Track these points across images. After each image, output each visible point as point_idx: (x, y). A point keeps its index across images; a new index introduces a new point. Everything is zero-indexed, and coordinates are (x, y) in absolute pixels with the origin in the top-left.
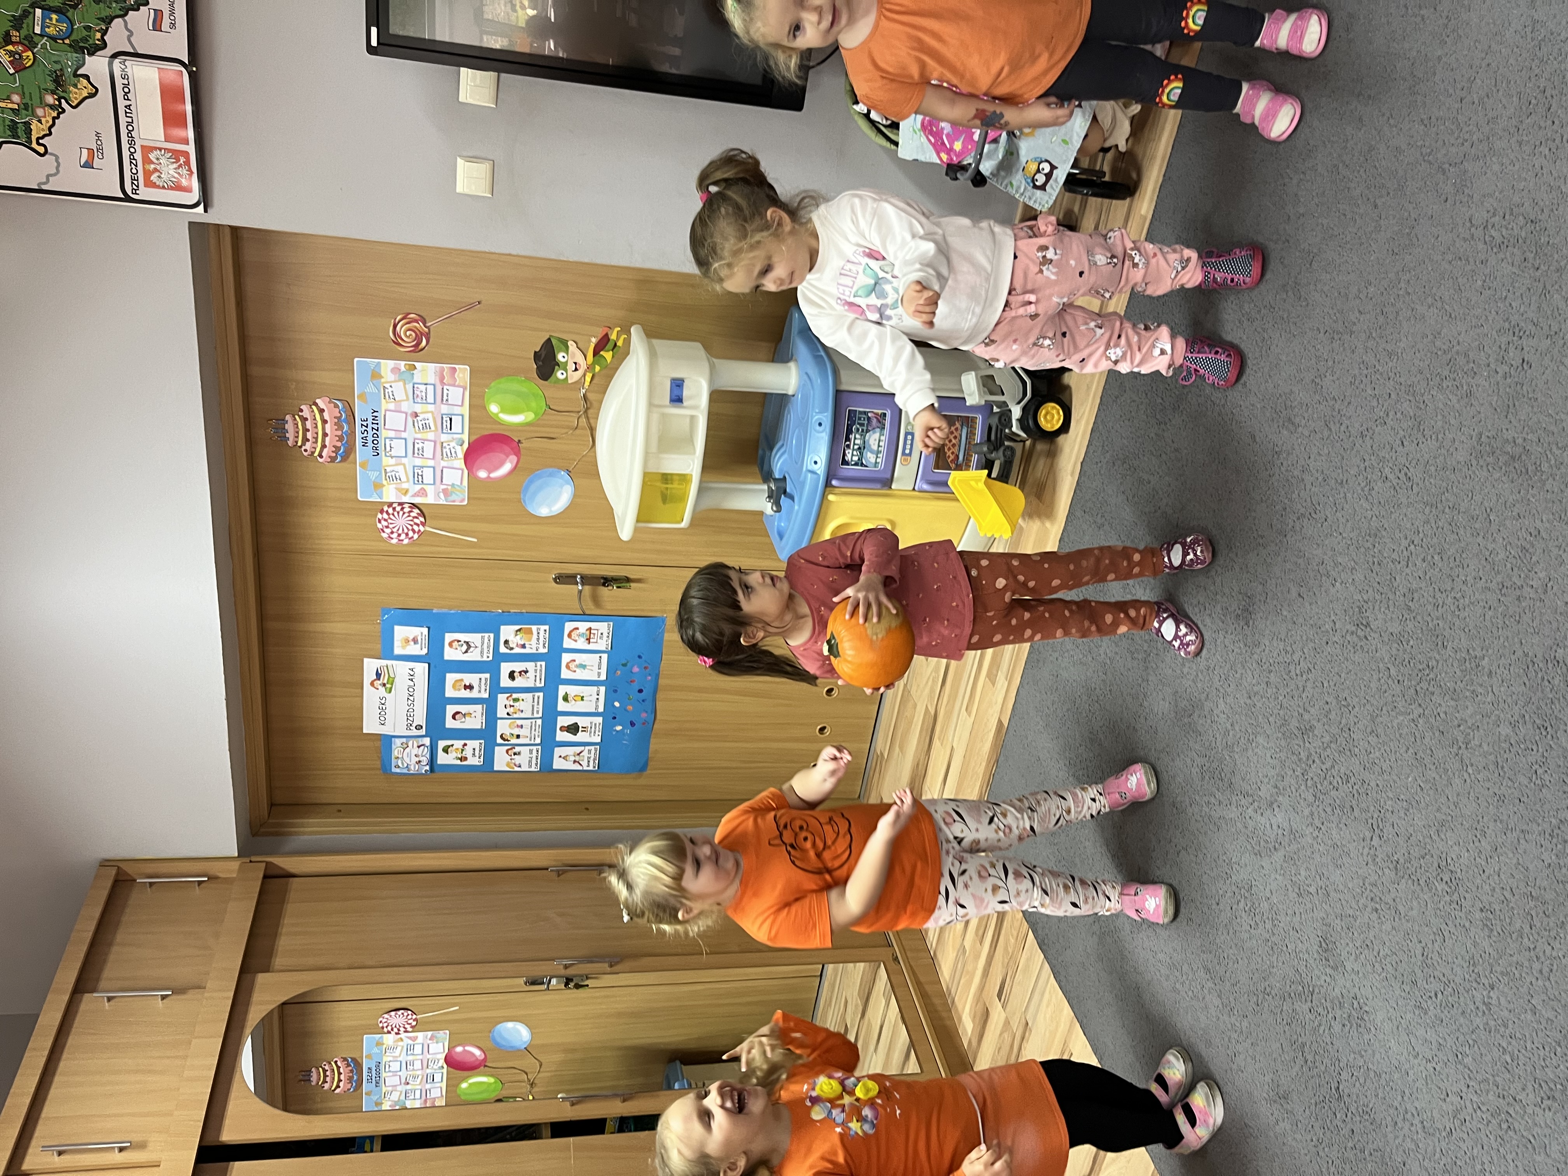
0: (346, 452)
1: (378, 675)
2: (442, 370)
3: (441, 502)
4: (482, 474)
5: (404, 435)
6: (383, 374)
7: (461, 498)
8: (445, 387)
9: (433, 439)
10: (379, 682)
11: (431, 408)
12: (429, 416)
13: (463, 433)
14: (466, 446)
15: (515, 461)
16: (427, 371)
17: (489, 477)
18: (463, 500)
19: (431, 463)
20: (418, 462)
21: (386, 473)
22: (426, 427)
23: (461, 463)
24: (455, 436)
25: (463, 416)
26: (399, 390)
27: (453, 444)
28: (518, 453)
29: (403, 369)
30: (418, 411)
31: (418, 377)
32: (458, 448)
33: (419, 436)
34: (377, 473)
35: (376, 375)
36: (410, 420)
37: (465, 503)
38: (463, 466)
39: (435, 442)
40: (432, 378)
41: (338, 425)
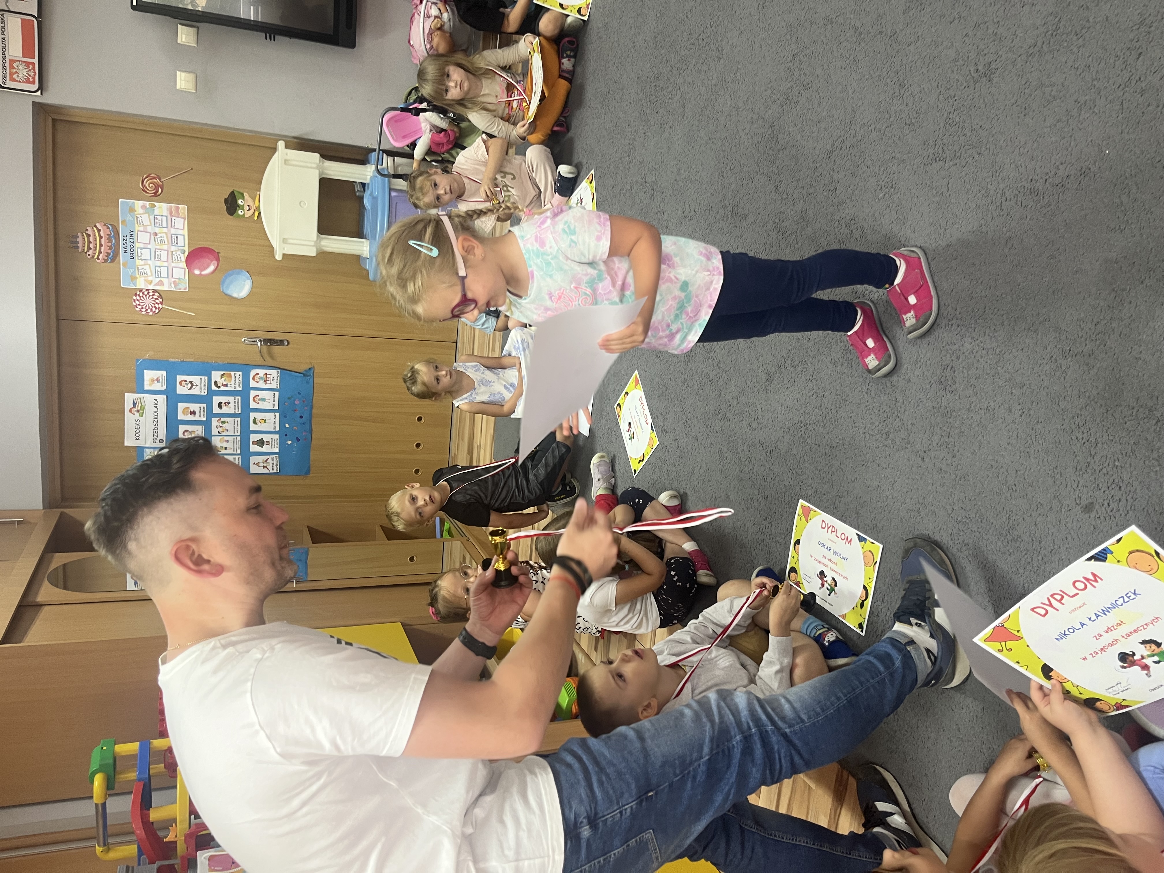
0: (113, 256)
1: (134, 404)
2: (171, 207)
3: (172, 289)
4: (197, 272)
5: (149, 246)
6: (136, 209)
7: (184, 286)
8: (173, 218)
9: (166, 249)
10: (135, 409)
11: (165, 230)
12: (164, 235)
13: (184, 246)
14: (186, 254)
15: (216, 265)
16: (162, 208)
17: (200, 274)
18: (185, 289)
19: (166, 264)
20: (158, 263)
21: (138, 270)
22: (162, 241)
23: (184, 265)
24: (180, 248)
25: (184, 236)
26: (145, 219)
27: (178, 253)
28: (218, 259)
29: (148, 206)
30: (157, 232)
31: (157, 212)
32: (182, 255)
33: (158, 247)
34: (132, 270)
35: (132, 210)
36: (152, 237)
37: (187, 290)
38: (186, 267)
39: (168, 251)
40: (165, 213)
41: (110, 241)
